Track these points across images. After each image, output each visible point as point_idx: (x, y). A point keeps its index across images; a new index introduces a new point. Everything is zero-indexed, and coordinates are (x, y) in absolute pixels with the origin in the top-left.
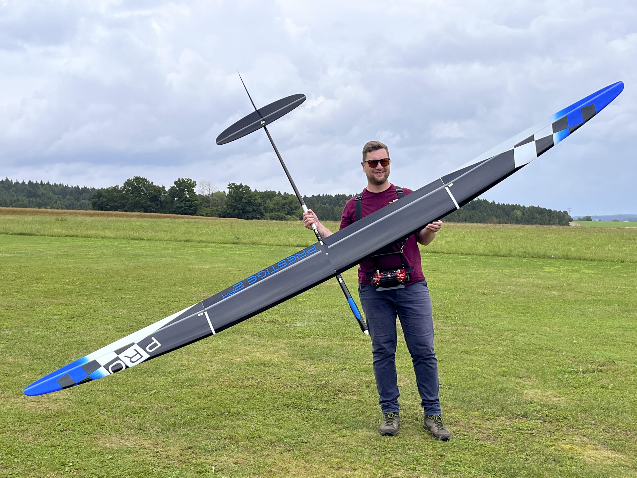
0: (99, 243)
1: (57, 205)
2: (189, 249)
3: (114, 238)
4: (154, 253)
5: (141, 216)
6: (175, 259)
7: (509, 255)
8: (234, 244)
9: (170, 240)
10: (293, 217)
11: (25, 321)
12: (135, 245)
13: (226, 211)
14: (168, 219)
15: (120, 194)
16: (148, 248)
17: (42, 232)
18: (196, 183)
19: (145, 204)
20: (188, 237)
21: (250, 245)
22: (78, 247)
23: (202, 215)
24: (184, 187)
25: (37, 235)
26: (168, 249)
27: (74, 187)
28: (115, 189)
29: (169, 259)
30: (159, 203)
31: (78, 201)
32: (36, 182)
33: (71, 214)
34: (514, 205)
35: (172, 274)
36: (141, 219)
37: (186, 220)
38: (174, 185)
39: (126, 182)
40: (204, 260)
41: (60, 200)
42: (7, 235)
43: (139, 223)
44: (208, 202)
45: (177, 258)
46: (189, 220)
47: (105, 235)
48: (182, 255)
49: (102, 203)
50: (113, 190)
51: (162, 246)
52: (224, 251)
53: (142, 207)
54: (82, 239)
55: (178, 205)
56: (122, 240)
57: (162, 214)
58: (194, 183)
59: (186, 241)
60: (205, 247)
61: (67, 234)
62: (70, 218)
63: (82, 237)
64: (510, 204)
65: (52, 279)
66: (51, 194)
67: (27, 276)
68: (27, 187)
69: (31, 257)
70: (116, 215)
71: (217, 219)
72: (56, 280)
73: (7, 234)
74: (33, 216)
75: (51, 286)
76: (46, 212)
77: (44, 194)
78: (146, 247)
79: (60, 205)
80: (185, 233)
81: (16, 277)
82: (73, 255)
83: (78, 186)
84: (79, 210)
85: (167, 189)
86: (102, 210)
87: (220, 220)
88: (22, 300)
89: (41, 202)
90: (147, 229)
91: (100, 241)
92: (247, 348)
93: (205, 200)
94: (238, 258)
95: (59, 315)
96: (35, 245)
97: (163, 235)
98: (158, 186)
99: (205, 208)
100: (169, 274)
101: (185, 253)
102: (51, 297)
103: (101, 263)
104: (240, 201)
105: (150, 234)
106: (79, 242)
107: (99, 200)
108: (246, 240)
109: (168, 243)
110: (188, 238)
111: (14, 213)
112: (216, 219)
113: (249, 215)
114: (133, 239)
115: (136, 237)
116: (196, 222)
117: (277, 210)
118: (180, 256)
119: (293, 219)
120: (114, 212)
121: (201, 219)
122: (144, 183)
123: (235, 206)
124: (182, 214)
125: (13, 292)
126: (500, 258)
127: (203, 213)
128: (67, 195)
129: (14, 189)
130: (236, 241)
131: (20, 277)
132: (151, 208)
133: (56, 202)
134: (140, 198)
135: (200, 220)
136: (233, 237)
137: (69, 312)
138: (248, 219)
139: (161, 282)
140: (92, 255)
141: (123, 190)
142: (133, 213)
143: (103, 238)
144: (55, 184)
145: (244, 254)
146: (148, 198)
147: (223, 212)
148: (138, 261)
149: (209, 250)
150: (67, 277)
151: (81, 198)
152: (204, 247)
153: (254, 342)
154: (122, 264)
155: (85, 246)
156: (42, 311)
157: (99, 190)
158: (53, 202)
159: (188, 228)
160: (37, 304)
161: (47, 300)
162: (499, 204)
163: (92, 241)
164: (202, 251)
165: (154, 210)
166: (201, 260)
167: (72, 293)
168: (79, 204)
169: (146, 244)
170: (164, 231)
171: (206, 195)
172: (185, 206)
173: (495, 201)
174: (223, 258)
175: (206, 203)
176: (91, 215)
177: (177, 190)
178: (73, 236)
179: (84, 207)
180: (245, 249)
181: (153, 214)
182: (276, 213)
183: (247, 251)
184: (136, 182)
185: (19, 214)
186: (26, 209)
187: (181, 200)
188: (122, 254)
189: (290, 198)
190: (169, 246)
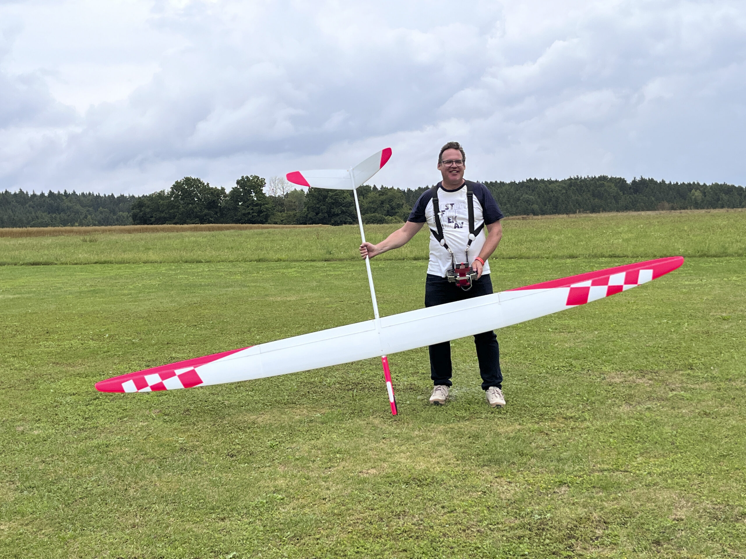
0: (140, 270)
1: (87, 221)
2: (264, 272)
3: (161, 263)
4: (217, 281)
5: (196, 230)
6: (246, 289)
7: (723, 254)
8: (325, 261)
9: (237, 261)
10: (396, 219)
11: (20, 410)
12: (189, 271)
13: (307, 215)
14: (232, 231)
15: (168, 201)
16: (208, 273)
17: (63, 260)
18: (266, 181)
19: (200, 212)
20: (262, 254)
21: (349, 262)
22: (111, 278)
23: (276, 223)
24: (250, 186)
25: (56, 264)
26: (235, 274)
27: (107, 196)
28: (160, 196)
29: (238, 289)
30: (218, 210)
31: (114, 214)
32: (59, 192)
33: (104, 231)
34: (692, 183)
35: (246, 313)
36: (195, 234)
37: (256, 231)
38: (236, 186)
39: (174, 185)
40: (287, 288)
41: (90, 214)
42: (16, 267)
43: (193, 239)
44: (282, 205)
45: (249, 286)
46: (260, 231)
47: (148, 258)
48: (256, 281)
49: (145, 214)
50: (158, 196)
51: (227, 270)
52: (313, 272)
53: (196, 217)
54: (117, 266)
55: (243, 211)
56: (172, 264)
57: (224, 225)
58: (262, 181)
59: (259, 260)
60: (287, 267)
61: (95, 261)
62: (102, 238)
63: (117, 263)
64: (686, 183)
65: (70, 331)
66: (78, 207)
67: (34, 329)
68: (48, 200)
69: (44, 297)
70: (163, 230)
71: (296, 227)
72: (74, 333)
73: (15, 265)
74: (54, 238)
75: (66, 344)
76: (72, 231)
77: (69, 208)
78: (205, 273)
79: (91, 220)
80: (256, 250)
81: (17, 331)
82: (103, 291)
83: (112, 194)
84: (116, 225)
85: (227, 191)
86: (144, 224)
87: (299, 227)
88: (19, 370)
89: (66, 218)
90: (205, 247)
91: (141, 267)
92: (381, 445)
93: (277, 202)
94: (336, 283)
95: (74, 394)
96: (52, 279)
97: (226, 254)
98: (216, 188)
99: (279, 213)
100: (240, 314)
101: (259, 278)
102: (65, 362)
103: (141, 300)
104: (324, 201)
105: (209, 254)
106: (112, 271)
107: (141, 211)
108: (342, 255)
109: (234, 265)
110: (261, 257)
111: (29, 234)
112: (294, 227)
113: (337, 219)
114: (186, 262)
115: (189, 259)
116: (269, 233)
117: (373, 210)
118: (253, 284)
119: (395, 221)
120: (160, 226)
121: (275, 228)
122: (198, 185)
123: (319, 208)
124: (249, 223)
125: (9, 357)
126: (713, 260)
127: (276, 220)
128: (99, 207)
129: (31, 203)
130: (328, 256)
131: (23, 332)
132: (208, 217)
133: (86, 217)
134: (194, 206)
135: (274, 230)
136: (323, 252)
137: (90, 389)
138: (335, 224)
139: (229, 327)
140: (130, 289)
141: (171, 196)
142: (185, 226)
143: (145, 262)
144: (83, 194)
145: (342, 275)
146: (203, 204)
147: (303, 217)
148: (194, 295)
149: (292, 272)
150: (92, 327)
151: (117, 209)
152: (284, 269)
153: (390, 433)
154: (171, 301)
155: (121, 276)
156: (49, 389)
157: (139, 198)
158: (82, 217)
159: (260, 241)
160: (41, 376)
161: (58, 369)
162: (670, 183)
163: (131, 268)
164: (283, 273)
165: (212, 219)
166: (284, 287)
167: (98, 354)
168: (115, 217)
169: (204, 268)
170: (228, 248)
171: (279, 196)
172: (253, 213)
173: (665, 180)
174: (315, 284)
175: (280, 207)
176: (129, 232)
177: (241, 192)
178: (105, 262)
179: (122, 221)
180: (342, 268)
181: (211, 225)
182: (372, 215)
183: (345, 270)
184: (186, 184)
185: (36, 236)
186: (45, 229)
187: (246, 204)
188: (171, 286)
189: (389, 193)
190: (236, 270)
